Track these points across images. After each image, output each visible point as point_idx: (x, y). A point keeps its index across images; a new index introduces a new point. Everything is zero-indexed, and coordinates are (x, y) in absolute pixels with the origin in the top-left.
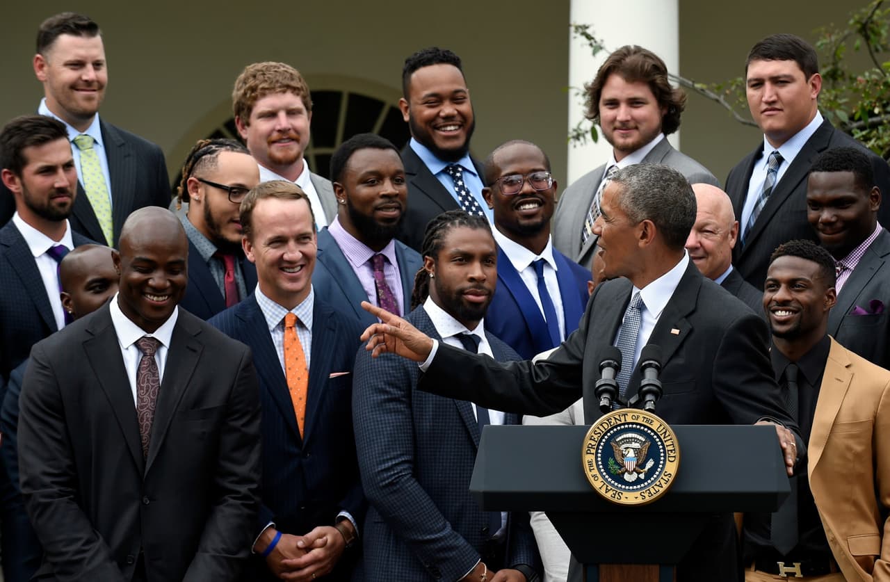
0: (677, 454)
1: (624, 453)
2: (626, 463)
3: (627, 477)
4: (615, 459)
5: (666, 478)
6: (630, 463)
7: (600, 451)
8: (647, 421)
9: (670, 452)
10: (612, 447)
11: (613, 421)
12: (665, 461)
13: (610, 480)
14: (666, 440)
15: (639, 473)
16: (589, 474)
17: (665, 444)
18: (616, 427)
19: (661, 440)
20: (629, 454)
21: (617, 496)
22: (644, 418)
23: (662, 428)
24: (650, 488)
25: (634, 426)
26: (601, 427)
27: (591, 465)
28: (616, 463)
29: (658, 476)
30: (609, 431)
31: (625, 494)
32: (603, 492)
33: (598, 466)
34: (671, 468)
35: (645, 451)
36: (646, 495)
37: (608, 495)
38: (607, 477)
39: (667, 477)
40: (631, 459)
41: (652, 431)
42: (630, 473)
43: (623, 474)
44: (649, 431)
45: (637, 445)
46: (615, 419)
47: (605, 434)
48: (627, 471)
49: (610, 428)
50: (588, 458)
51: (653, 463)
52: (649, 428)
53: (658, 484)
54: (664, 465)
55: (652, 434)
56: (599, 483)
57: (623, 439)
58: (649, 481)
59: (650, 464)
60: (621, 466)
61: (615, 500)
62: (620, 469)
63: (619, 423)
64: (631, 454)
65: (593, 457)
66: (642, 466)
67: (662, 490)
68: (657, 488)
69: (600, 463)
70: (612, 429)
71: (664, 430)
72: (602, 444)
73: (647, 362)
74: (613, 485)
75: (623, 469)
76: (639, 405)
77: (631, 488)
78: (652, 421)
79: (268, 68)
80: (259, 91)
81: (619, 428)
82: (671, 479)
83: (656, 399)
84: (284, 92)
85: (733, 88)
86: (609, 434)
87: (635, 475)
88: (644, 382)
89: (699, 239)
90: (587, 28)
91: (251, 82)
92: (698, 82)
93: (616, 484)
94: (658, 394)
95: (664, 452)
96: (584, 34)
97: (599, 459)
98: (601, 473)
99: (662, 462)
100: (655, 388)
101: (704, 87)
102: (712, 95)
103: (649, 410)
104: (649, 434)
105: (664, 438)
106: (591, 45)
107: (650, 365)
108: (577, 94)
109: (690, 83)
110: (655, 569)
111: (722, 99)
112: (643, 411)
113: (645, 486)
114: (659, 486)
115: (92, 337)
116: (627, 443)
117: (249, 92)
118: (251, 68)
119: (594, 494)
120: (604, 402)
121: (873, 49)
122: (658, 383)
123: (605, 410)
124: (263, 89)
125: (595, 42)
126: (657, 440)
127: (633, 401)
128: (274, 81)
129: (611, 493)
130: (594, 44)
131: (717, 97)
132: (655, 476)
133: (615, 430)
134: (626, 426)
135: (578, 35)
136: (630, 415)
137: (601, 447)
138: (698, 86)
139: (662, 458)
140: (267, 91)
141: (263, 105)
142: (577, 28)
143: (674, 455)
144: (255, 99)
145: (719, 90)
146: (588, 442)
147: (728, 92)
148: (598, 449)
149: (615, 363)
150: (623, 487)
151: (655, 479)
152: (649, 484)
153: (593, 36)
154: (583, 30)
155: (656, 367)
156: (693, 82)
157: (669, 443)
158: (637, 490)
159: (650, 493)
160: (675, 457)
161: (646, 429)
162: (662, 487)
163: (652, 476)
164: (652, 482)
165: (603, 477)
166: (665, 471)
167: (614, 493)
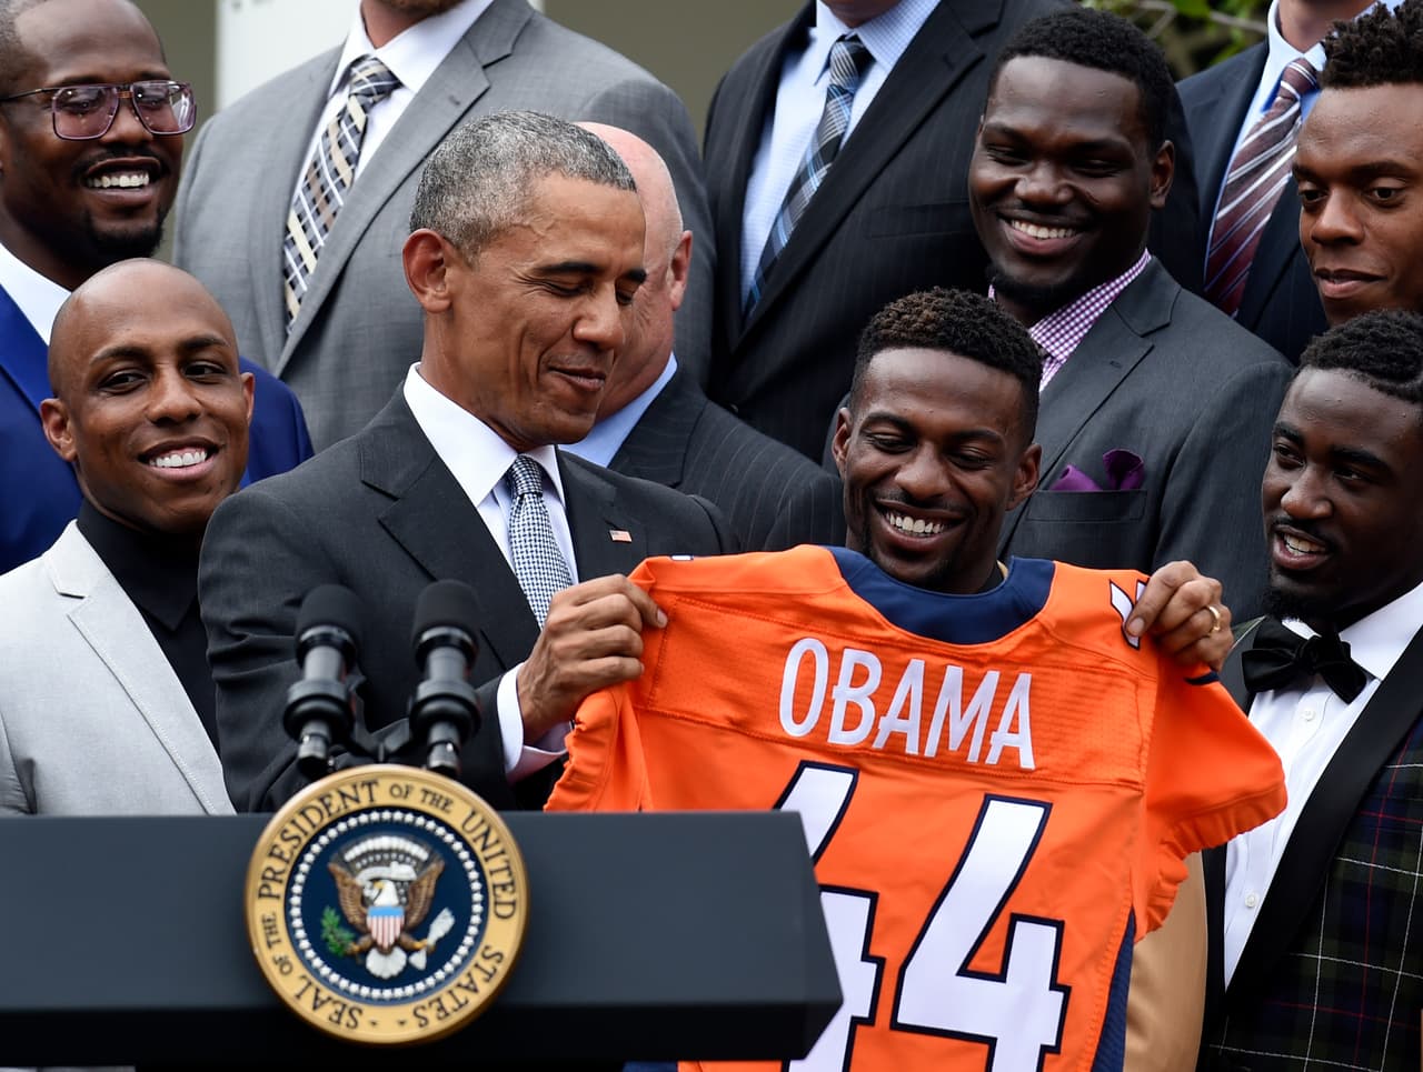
0: (520, 895)
1: (367, 893)
2: (374, 923)
3: (375, 963)
4: (340, 912)
5: (488, 965)
7: (297, 889)
8: (436, 800)
9: (499, 891)
10: (331, 877)
11: (336, 802)
12: (484, 915)
13: (325, 971)
14: (488, 853)
15: (409, 952)
16: (266, 956)
17: (487, 867)
18: (345, 818)
19: (473, 856)
20: (383, 895)
21: (346, 1018)
22: (426, 792)
23: (476, 820)
24: (443, 993)
25: (398, 816)
26: (301, 821)
27: (270, 929)
28: (345, 922)
29: (465, 959)
30: (323, 831)
31: (370, 1012)
32: (304, 1007)
33: (291, 931)
34: (503, 936)
35: (427, 889)
36: (431, 1014)
37: (321, 1018)
38: (317, 962)
39: (492, 963)
40: (385, 912)
41: (450, 829)
42: (386, 952)
43: (365, 953)
44: (441, 831)
45: (405, 872)
46: (343, 795)
47: (314, 839)
48: (374, 944)
49: (327, 820)
50: (263, 909)
51: (451, 922)
52: (440, 822)
53: (464, 981)
54: (482, 927)
55: (449, 838)
58: (440, 975)
59: (442, 924)
60: (360, 931)
61: (342, 1031)
62: (355, 940)
63: (353, 806)
64: (388, 897)
65: (278, 906)
66: (418, 930)
67: (475, 1001)
68: (461, 995)
69: (297, 923)
70: (333, 824)
71: (483, 829)
72: (304, 867)
73: (436, 632)
74: (335, 987)
75: (365, 941)
76: (413, 754)
77: (387, 993)
78: (448, 803)
81: (353, 821)
82: (502, 969)
86: (324, 839)
87: (399, 957)
88: (424, 690)
93: (344, 983)
94: (466, 724)
95: (484, 891)
98: (300, 953)
99: (475, 920)
100: (453, 705)
103: (441, 770)
105: (484, 849)
107: (443, 641)
112: (421, 773)
113: (428, 991)
114: (467, 990)
116: (377, 863)
119: (280, 1013)
120: (309, 747)
122: (465, 691)
123: (314, 769)
126: (464, 856)
127: (393, 743)
129: (329, 1010)
132: (456, 959)
133: (342, 827)
134: (375, 816)
136: (385, 784)
137: (300, 879)
143: (510, 900)
146: (262, 863)
148: (291, 882)
149: (343, 635)
150: (365, 990)
151: (458, 968)
152: (439, 984)
155: (463, 647)
157: (497, 863)
158: (405, 1000)
159: (441, 1008)
160: (513, 904)
161: (431, 825)
162: (475, 990)
163: (448, 959)
164: (449, 976)
165: (307, 963)
166: (486, 941)
167: (339, 1008)
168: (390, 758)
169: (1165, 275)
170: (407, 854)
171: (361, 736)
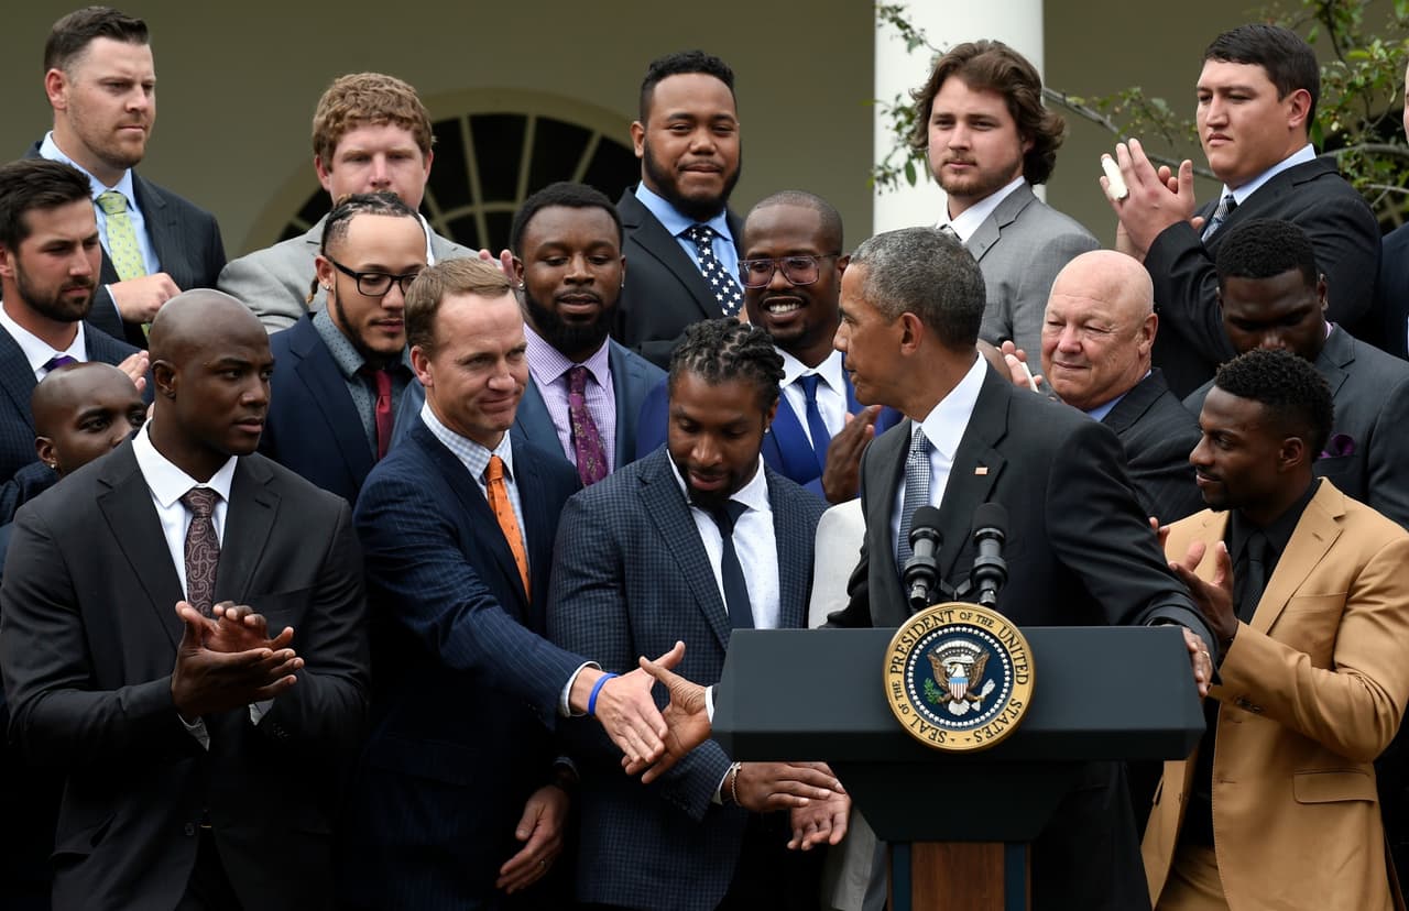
0: (1030, 672)
1: (948, 670)
2: (952, 686)
3: (953, 708)
4: (934, 680)
5: (1013, 709)
6: (958, 688)
7: (911, 668)
8: (984, 621)
9: (1019, 669)
10: (929, 662)
11: (931, 621)
12: (1011, 682)
13: (927, 712)
14: (1013, 649)
15: (971, 702)
16: (895, 704)
17: (1012, 656)
18: (936, 631)
19: (1005, 651)
20: (957, 671)
21: (938, 737)
22: (980, 616)
23: (1006, 631)
24: (989, 724)
25: (964, 629)
26: (912, 631)
27: (897, 689)
28: (937, 686)
29: (1001, 706)
30: (925, 637)
31: (951, 734)
32: (916, 731)
33: (908, 690)
34: (1022, 693)
35: (980, 669)
36: (983, 735)
37: (925, 737)
38: (922, 707)
39: (1016, 707)
40: (959, 680)
41: (992, 636)
42: (959, 702)
43: (948, 702)
44: (987, 637)
45: (968, 659)
46: (935, 618)
47: (920, 642)
48: (953, 698)
49: (926, 632)
50: (893, 679)
51: (993, 686)
52: (987, 633)
53: (1001, 718)
54: (1010, 689)
55: (992, 641)
56: (911, 717)
57: (946, 650)
58: (988, 714)
59: (989, 687)
60: (945, 691)
61: (936, 743)
62: (942, 696)
63: (940, 624)
64: (960, 672)
65: (901, 678)
66: (977, 690)
67: (1007, 728)
68: (999, 725)
69: (911, 686)
70: (930, 634)
71: (1010, 636)
72: (915, 657)
73: (984, 530)
74: (932, 720)
75: (947, 696)
76: (973, 596)
77: (960, 724)
78: (991, 622)
79: (365, 85)
80: (346, 121)
81: (940, 632)
82: (1021, 711)
83: (998, 586)
84: (385, 124)
85: (1126, 103)
86: (925, 642)
87: (966, 704)
88: (979, 562)
89: (1078, 339)
90: (900, 10)
91: (337, 106)
92: (1071, 95)
93: (936, 719)
94: (1000, 579)
95: (1011, 669)
96: (893, 20)
97: (910, 680)
98: (913, 702)
99: (1006, 685)
100: (995, 571)
101: (1081, 101)
102: (1094, 115)
103: (988, 605)
104: (987, 641)
105: (1011, 647)
106: (906, 37)
107: (988, 535)
108: (885, 112)
109: (1060, 96)
110: (998, 850)
111: (1108, 120)
112: (977, 606)
113: (982, 722)
114: (1003, 722)
115: (108, 490)
116: (954, 655)
117: (333, 120)
118: (341, 83)
119: (904, 735)
120: (917, 592)
121: (1339, 43)
122: (1000, 562)
123: (920, 604)
124: (353, 117)
125: (912, 32)
126: (1000, 650)
127: (962, 590)
128: (371, 106)
129: (929, 732)
130: (910, 36)
131: (1101, 118)
132: (996, 706)
133: (934, 635)
134: (952, 629)
135: (885, 21)
136: (957, 612)
137: (912, 662)
138: (1071, 100)
139: (1007, 679)
140: (358, 122)
141: (352, 142)
142: (884, 10)
143: (1025, 674)
144: (341, 131)
145: (1104, 106)
146: (892, 654)
147: (1117, 109)
148: (908, 665)
149: (935, 532)
150: (948, 723)
151: (997, 710)
152: (987, 719)
153: (908, 23)
154: (895, 15)
155: (998, 538)
156: (1064, 95)
157: (1018, 655)
158: (969, 727)
159: (989, 732)
160: (1027, 676)
161: (982, 634)
162: (1007, 723)
163: (992, 706)
164: (993, 715)
165: (917, 708)
166: (1012, 697)
167: (934, 731)
168: (960, 598)
169: (1343, 332)
170: (970, 650)
171: (943, 586)
